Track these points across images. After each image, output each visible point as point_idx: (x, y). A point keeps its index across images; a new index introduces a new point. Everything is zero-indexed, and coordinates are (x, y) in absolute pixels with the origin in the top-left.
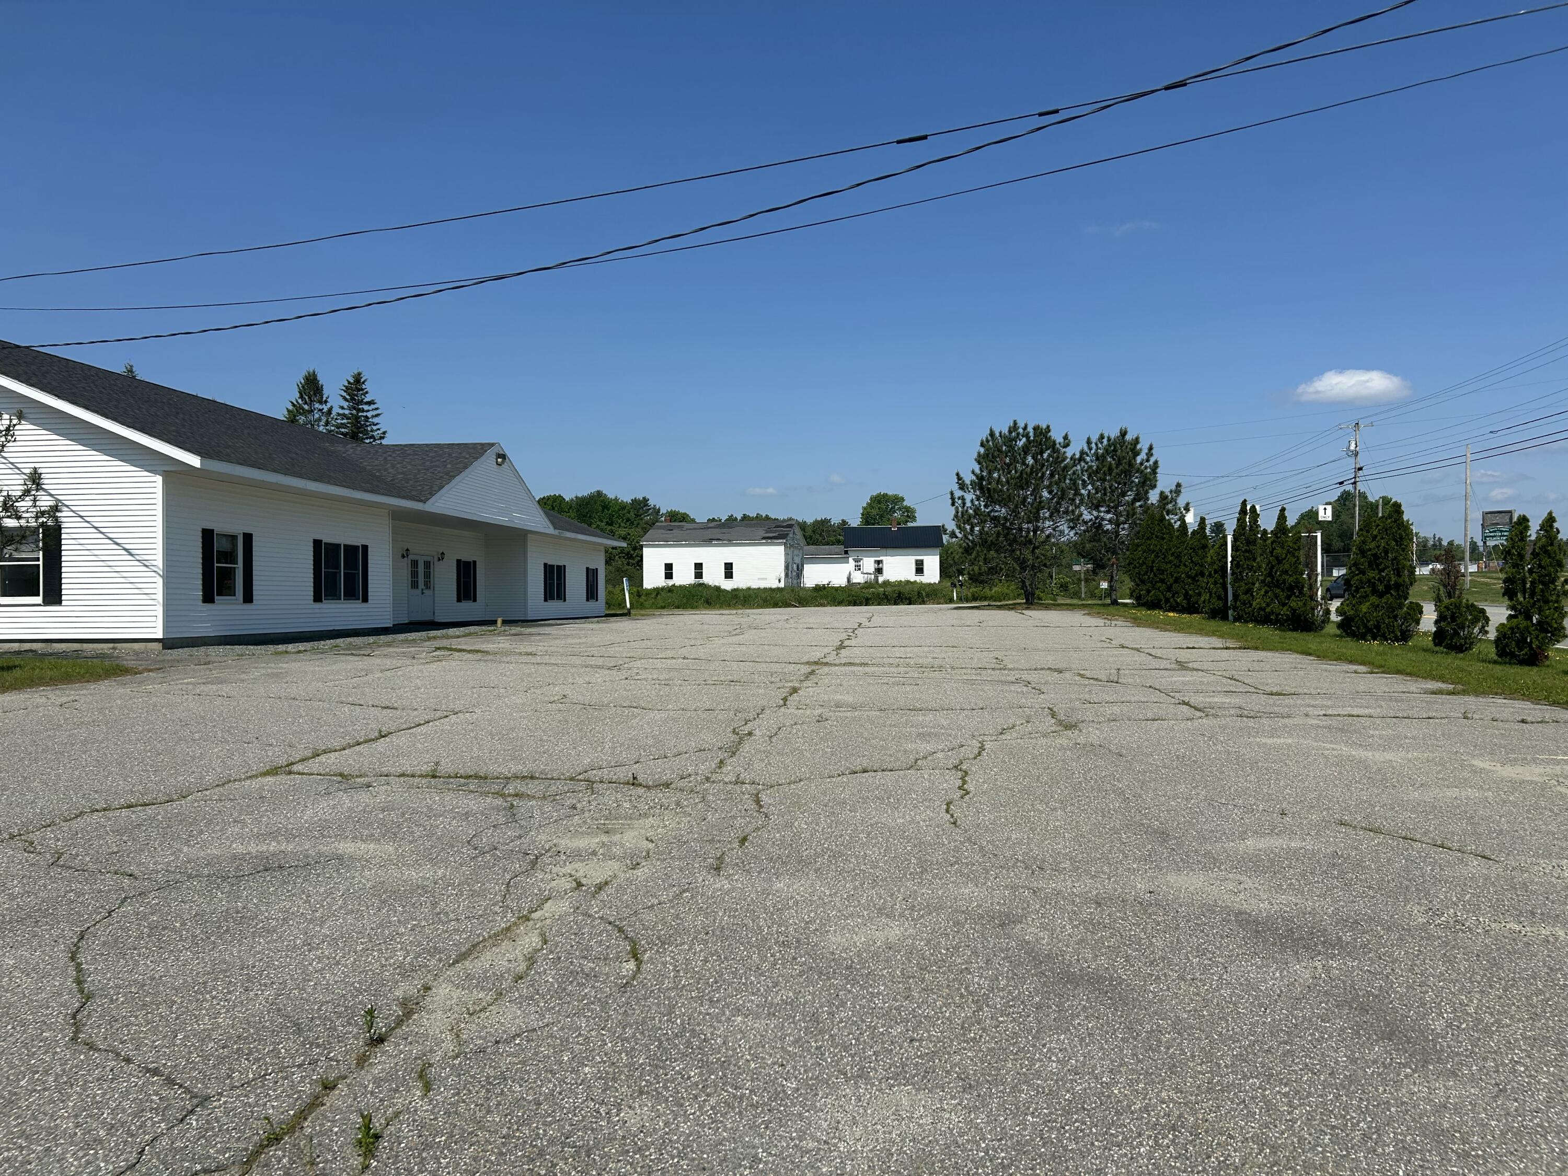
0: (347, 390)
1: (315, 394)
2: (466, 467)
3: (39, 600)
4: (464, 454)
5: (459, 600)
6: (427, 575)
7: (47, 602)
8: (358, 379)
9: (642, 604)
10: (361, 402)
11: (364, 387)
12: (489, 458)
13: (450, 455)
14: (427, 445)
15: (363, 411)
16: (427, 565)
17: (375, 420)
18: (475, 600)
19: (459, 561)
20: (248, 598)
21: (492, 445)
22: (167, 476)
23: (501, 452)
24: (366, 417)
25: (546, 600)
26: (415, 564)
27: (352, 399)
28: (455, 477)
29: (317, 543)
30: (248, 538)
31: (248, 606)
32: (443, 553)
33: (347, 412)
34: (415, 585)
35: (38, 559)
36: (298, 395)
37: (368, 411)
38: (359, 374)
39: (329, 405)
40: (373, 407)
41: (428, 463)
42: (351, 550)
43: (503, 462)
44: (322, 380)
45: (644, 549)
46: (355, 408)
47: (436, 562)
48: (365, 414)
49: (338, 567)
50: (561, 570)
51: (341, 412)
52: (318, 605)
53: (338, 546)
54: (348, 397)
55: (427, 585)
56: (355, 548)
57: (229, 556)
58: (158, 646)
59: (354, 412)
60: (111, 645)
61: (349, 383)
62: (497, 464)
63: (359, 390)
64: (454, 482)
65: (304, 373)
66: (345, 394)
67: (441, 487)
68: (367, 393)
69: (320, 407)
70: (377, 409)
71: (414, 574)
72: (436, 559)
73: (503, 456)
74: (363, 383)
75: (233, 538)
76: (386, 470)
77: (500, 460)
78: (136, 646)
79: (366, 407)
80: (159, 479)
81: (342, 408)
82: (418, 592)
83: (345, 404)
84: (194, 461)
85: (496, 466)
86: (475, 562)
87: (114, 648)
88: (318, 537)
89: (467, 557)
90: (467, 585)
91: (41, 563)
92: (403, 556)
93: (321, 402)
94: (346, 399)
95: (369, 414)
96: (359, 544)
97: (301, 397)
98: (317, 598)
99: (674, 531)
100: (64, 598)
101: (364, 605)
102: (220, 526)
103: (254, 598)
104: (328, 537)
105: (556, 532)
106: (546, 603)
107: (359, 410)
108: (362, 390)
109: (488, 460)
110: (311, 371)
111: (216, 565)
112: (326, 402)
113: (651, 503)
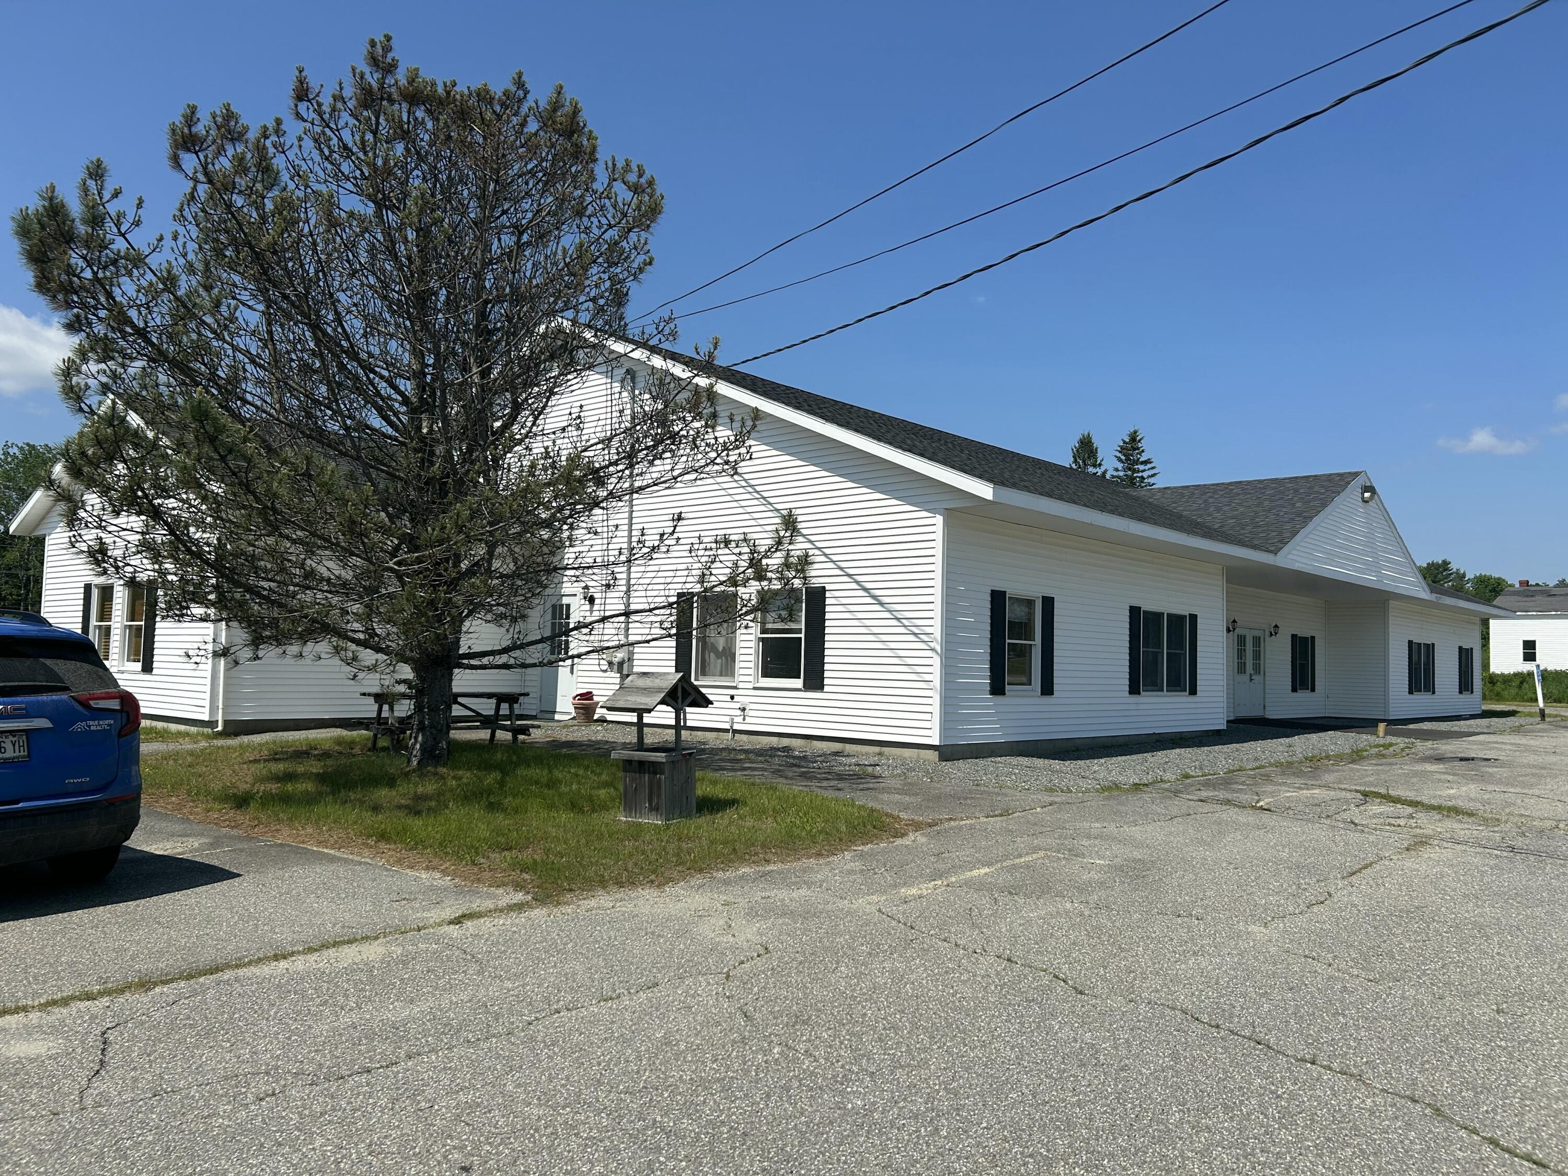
0: (1122, 450)
1: (1089, 458)
2: (1324, 505)
3: (798, 683)
4: (1316, 488)
5: (1294, 690)
6: (1257, 655)
7: (808, 687)
8: (1134, 438)
9: (1498, 694)
10: (1137, 462)
11: (1140, 445)
12: (1353, 493)
13: (1296, 491)
14: (1260, 481)
15: (1138, 471)
16: (1257, 641)
17: (1151, 480)
18: (1313, 690)
19: (1294, 637)
20: (1047, 689)
21: (1356, 474)
22: (950, 516)
23: (1368, 484)
24: (1143, 478)
25: (1411, 692)
26: (1241, 640)
27: (1128, 459)
28: (1311, 518)
29: (1134, 611)
30: (1048, 603)
31: (1047, 700)
32: (1276, 626)
33: (1121, 474)
34: (1241, 669)
35: (799, 631)
36: (1072, 459)
37: (1144, 471)
38: (1135, 432)
39: (1103, 468)
40: (1149, 466)
41: (1266, 503)
42: (1177, 621)
43: (1371, 498)
44: (1096, 442)
45: (1491, 621)
46: (1130, 469)
47: (1267, 638)
48: (1140, 474)
49: (1159, 645)
50: (1430, 649)
51: (1115, 474)
52: (1135, 699)
53: (1159, 615)
54: (1123, 458)
55: (1257, 669)
56: (1181, 618)
57: (1023, 629)
58: (933, 755)
59: (1129, 473)
60: (877, 749)
61: (1124, 442)
62: (1365, 501)
63: (1135, 449)
64: (1311, 525)
65: (1079, 437)
66: (1119, 455)
67: (1295, 533)
68: (1143, 451)
69: (1094, 471)
70: (1153, 468)
71: (1241, 653)
72: (1267, 633)
73: (1371, 489)
74: (1139, 441)
75: (1030, 603)
76: (1209, 515)
77: (1367, 495)
78: (907, 752)
79: (1141, 467)
80: (939, 520)
81: (1117, 470)
82: (1246, 678)
83: (1120, 466)
84: (984, 490)
85: (1361, 504)
86: (1313, 638)
87: (880, 754)
88: (1136, 603)
89: (1304, 632)
90: (1303, 667)
91: (802, 636)
92: (1228, 630)
93: (1095, 466)
94: (1120, 460)
95: (1145, 474)
96: (1187, 614)
97: (1075, 461)
98: (1134, 689)
99: (1537, 598)
100: (826, 681)
101: (1192, 699)
102: (1015, 587)
103: (1056, 687)
104: (1148, 604)
105: (1432, 597)
106: (1411, 696)
107: (1134, 471)
108: (1138, 449)
109: (1352, 495)
110: (1086, 434)
111: (1008, 641)
112: (1100, 465)
113: (1454, 566)
